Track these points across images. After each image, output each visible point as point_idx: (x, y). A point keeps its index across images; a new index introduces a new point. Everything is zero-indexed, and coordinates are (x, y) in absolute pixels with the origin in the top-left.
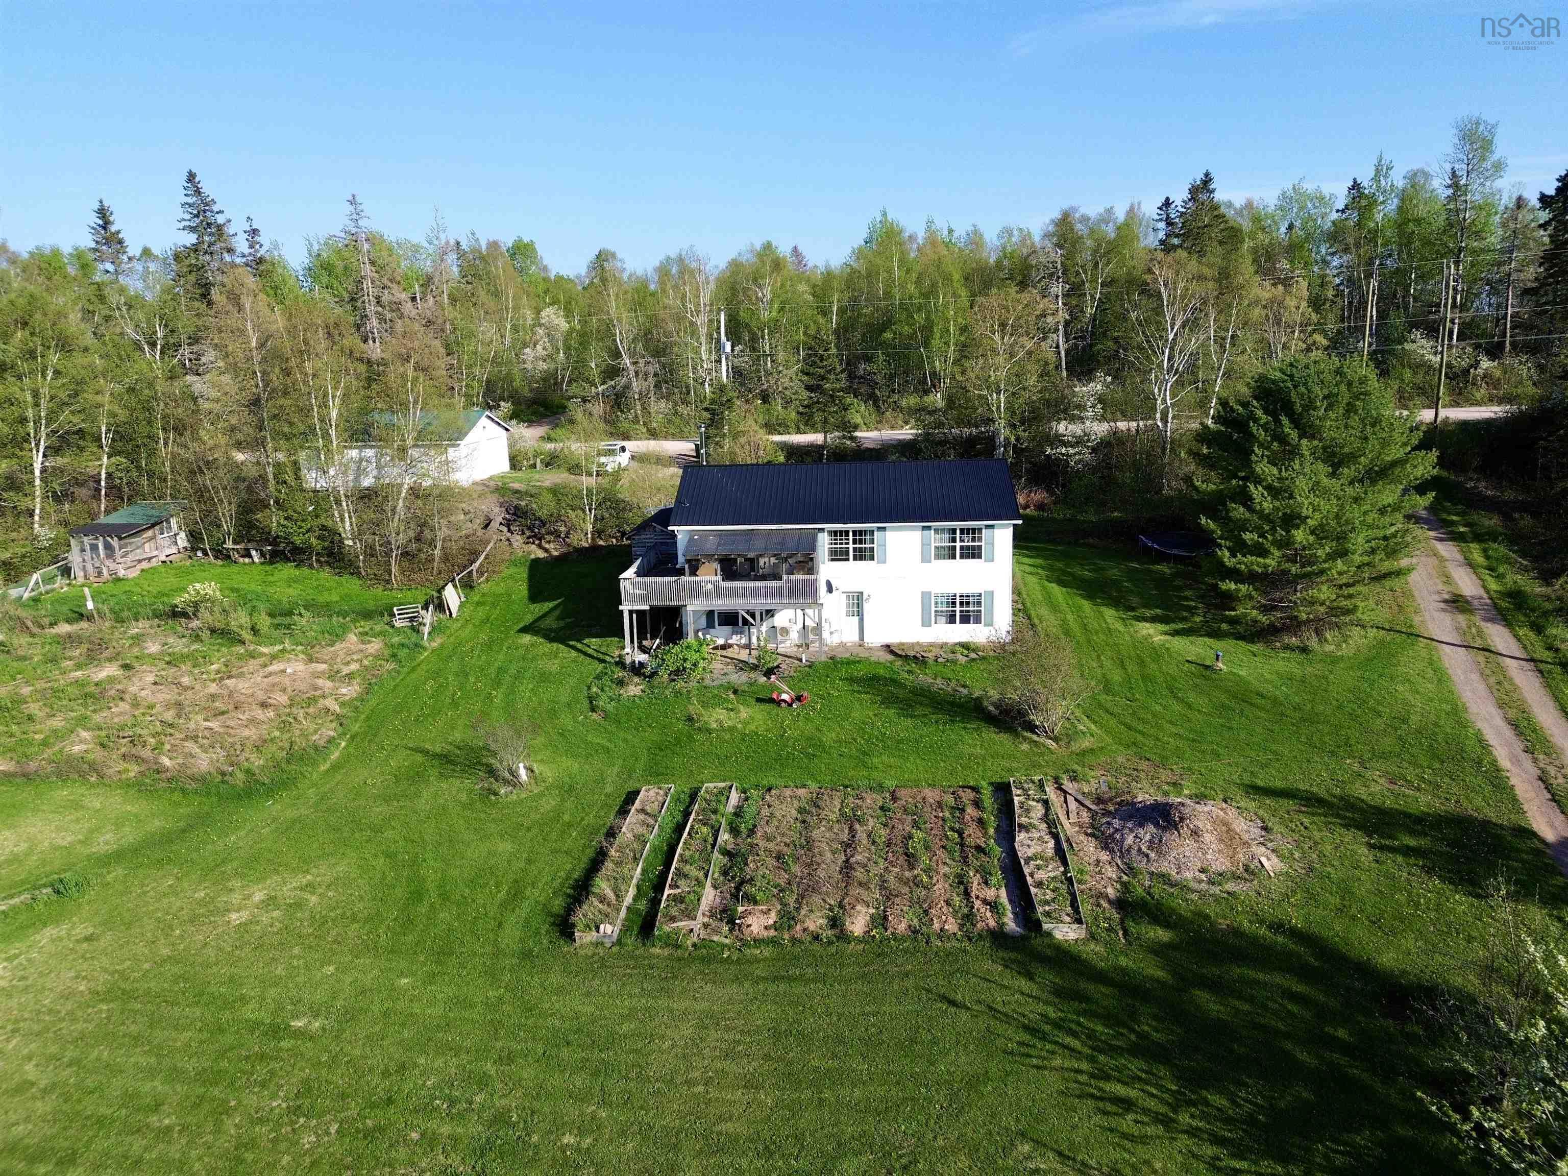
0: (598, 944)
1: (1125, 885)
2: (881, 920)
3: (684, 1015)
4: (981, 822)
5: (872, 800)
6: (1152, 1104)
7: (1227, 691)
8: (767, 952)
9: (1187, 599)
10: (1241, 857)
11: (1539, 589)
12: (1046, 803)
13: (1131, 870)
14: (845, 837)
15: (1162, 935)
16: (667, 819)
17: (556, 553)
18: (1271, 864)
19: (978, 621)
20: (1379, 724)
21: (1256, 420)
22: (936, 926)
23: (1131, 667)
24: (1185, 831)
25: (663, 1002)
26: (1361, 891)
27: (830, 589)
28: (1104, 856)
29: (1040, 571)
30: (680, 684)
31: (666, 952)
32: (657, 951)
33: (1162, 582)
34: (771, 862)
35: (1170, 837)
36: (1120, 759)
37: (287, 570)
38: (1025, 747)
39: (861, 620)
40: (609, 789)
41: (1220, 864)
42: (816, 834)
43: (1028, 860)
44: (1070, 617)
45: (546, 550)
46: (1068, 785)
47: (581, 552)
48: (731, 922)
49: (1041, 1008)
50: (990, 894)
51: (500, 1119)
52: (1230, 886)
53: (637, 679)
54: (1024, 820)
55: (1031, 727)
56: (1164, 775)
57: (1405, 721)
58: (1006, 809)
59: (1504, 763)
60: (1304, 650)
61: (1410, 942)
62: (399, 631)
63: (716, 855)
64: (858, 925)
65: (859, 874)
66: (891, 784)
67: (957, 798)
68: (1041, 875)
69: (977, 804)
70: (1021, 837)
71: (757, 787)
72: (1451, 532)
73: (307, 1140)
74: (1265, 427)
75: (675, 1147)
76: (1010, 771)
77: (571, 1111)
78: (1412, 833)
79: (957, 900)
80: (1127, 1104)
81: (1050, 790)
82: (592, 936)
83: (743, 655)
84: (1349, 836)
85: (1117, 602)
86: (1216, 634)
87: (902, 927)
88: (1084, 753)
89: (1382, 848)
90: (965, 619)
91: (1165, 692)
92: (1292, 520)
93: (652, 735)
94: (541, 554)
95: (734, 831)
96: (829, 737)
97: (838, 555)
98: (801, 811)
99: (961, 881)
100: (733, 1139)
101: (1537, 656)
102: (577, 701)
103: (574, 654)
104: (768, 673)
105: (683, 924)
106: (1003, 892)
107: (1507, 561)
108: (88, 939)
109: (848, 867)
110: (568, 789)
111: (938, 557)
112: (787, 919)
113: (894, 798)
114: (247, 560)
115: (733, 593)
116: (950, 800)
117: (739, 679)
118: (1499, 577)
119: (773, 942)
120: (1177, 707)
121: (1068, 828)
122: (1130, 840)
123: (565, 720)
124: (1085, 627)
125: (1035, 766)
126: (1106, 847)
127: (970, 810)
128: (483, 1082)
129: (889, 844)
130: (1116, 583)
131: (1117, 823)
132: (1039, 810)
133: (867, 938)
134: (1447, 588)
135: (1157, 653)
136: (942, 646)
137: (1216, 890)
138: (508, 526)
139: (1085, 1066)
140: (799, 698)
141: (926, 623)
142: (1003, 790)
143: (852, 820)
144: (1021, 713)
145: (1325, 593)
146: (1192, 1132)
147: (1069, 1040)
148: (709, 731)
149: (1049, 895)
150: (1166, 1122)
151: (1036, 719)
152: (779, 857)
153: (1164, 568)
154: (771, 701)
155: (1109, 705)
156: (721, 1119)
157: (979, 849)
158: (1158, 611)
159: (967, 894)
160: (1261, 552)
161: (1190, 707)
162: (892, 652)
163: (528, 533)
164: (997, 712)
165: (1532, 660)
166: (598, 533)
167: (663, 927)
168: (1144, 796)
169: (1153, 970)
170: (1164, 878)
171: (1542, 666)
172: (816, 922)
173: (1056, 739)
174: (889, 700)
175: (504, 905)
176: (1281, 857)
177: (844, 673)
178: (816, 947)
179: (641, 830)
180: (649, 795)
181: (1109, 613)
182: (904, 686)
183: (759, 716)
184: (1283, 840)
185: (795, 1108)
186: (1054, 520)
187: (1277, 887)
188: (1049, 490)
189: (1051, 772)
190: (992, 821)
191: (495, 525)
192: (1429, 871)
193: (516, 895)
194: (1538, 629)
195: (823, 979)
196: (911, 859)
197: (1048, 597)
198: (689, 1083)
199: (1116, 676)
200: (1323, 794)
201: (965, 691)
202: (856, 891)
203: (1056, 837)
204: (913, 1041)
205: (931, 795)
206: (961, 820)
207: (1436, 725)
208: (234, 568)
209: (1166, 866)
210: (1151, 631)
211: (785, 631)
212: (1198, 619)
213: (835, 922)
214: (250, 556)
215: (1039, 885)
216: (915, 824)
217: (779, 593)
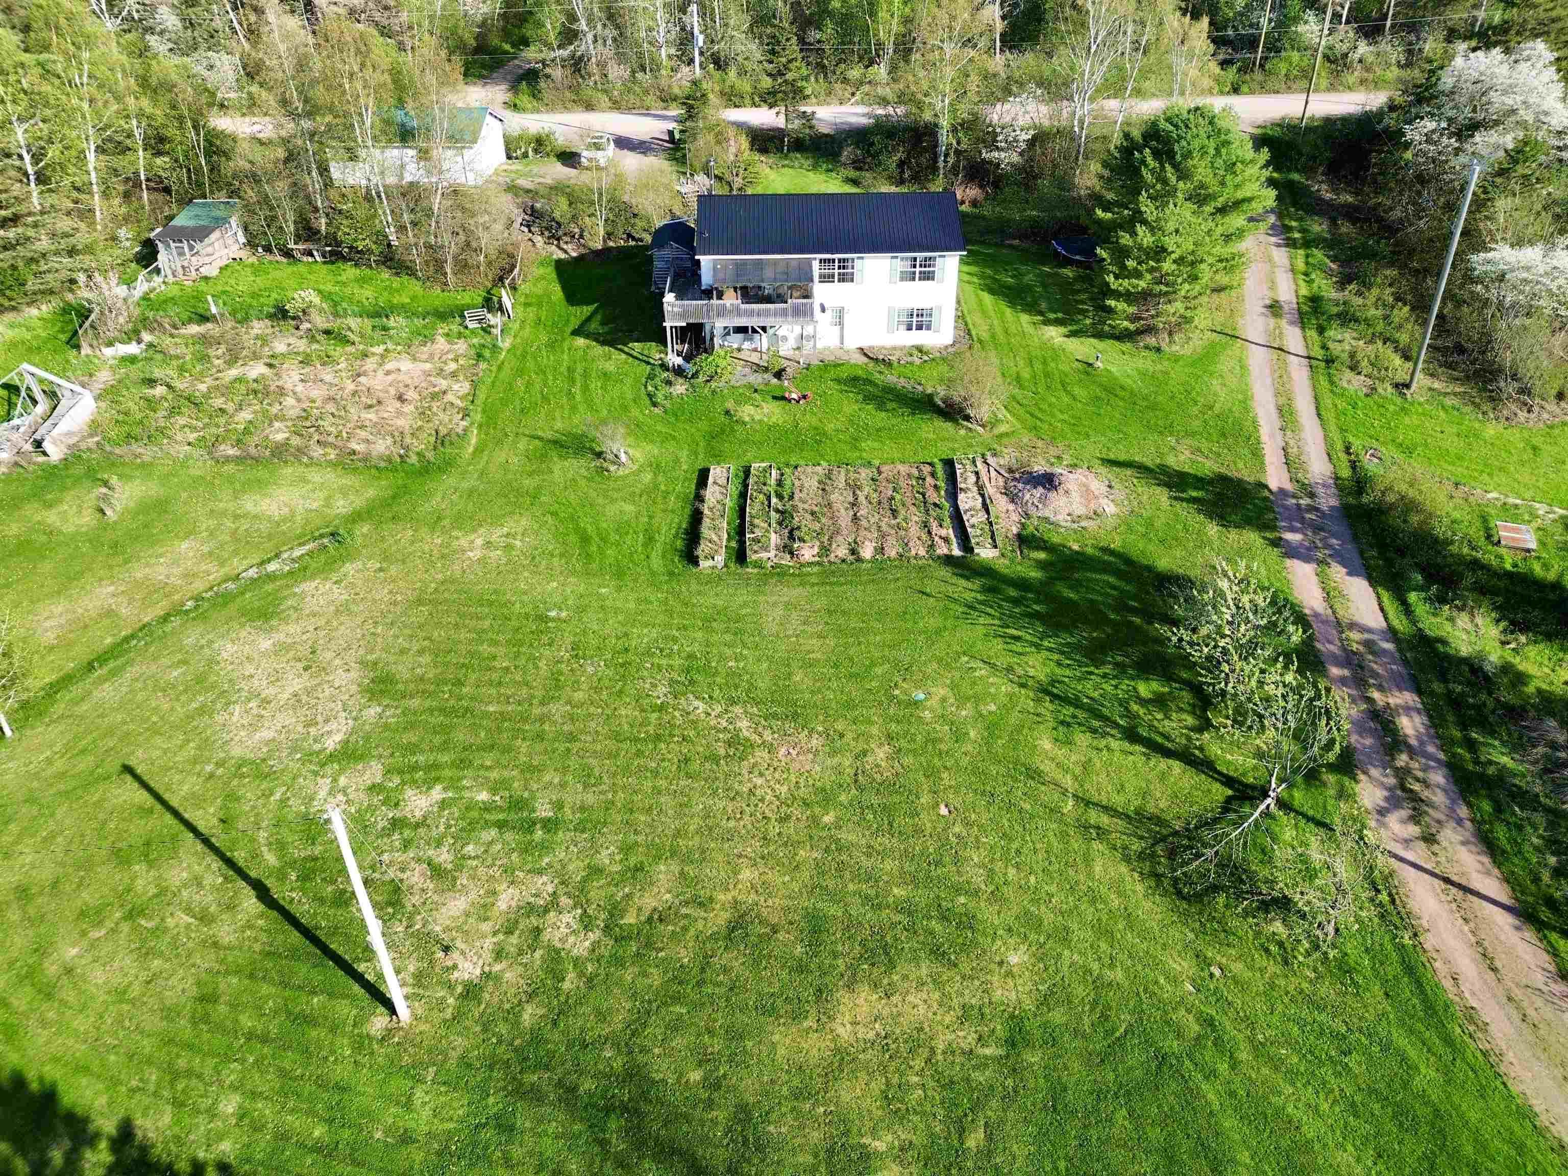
0: (713, 568)
1: (1023, 525)
2: (881, 550)
3: (775, 604)
4: (935, 486)
5: (865, 474)
6: (1028, 637)
7: (1101, 385)
8: (816, 569)
9: (1083, 302)
10: (1092, 506)
11: (1333, 294)
12: (977, 473)
13: (1028, 516)
14: (851, 499)
15: (1042, 555)
16: (734, 489)
17: (574, 254)
18: (1110, 509)
19: (929, 328)
20: (1195, 410)
21: (1146, 166)
22: (913, 552)
23: (1038, 366)
24: (1061, 491)
25: (761, 598)
26: (1158, 524)
27: (823, 310)
28: (1011, 507)
29: (975, 280)
30: (713, 384)
31: (756, 571)
32: (749, 570)
33: (1066, 287)
34: (809, 517)
35: (1052, 495)
36: (1025, 440)
37: (349, 272)
38: (962, 432)
39: (842, 329)
40: (685, 467)
41: (1080, 510)
42: (833, 497)
43: (966, 511)
44: (996, 322)
45: (566, 252)
46: (991, 460)
47: (597, 253)
48: (791, 553)
49: (973, 594)
50: (943, 532)
51: (691, 656)
52: (1083, 524)
53: (681, 380)
54: (963, 486)
55: (967, 418)
56: (1053, 451)
57: (1211, 408)
58: (952, 477)
59: (1264, 438)
60: (1158, 350)
61: (1178, 553)
62: (473, 332)
63: (773, 513)
64: (867, 552)
65: (864, 523)
66: (876, 462)
67: (920, 471)
68: (974, 521)
69: (933, 475)
70: (961, 497)
71: (787, 465)
72: (1288, 239)
73: (590, 669)
74: (1153, 171)
75: (788, 665)
76: (954, 450)
77: (728, 652)
78: (1196, 488)
79: (924, 537)
80: (1017, 638)
81: (980, 466)
82: (710, 563)
83: (755, 358)
84: (1158, 490)
85: (1031, 308)
86: (1100, 335)
87: (893, 554)
88: (1001, 436)
89: (1176, 498)
90: (920, 328)
91: (1059, 386)
92: (1160, 252)
93: (703, 425)
94: (563, 256)
95: (780, 497)
96: (830, 427)
97: (826, 278)
98: (820, 482)
99: (925, 525)
100: (818, 661)
101: (1313, 354)
102: (640, 398)
103: (624, 356)
104: (779, 375)
105: (764, 555)
106: (951, 531)
107: (1321, 268)
108: (381, 570)
109: (855, 518)
110: (657, 468)
111: (902, 279)
112: (825, 550)
113: (880, 473)
114: (310, 259)
115: (751, 314)
116: (915, 473)
117: (757, 379)
118: (1310, 282)
119: (818, 564)
120: (1066, 399)
121: (990, 490)
122: (1027, 496)
123: (635, 412)
124: (1006, 332)
125: (970, 446)
126: (1012, 501)
127: (929, 480)
128: (675, 640)
129: (880, 503)
130: (1029, 289)
131: (1020, 486)
132: (972, 479)
133: (873, 560)
134: (1270, 294)
135: (1056, 353)
136: (902, 348)
137: (1075, 526)
138: (528, 226)
139: (996, 622)
140: (804, 397)
141: (890, 331)
142: (949, 464)
143: (855, 487)
144: (961, 410)
145: (1178, 306)
146: (1049, 650)
147: (989, 610)
148: (744, 423)
149: (979, 532)
150: (1038, 646)
151: (970, 412)
152: (813, 513)
153: (1068, 272)
154: (783, 398)
155: (1019, 397)
156: (809, 652)
157: (935, 505)
158: (1060, 315)
159: (929, 533)
160: (1138, 275)
161: (1074, 399)
162: (866, 355)
163: (547, 233)
164: (942, 405)
165: (1309, 358)
166: (609, 235)
167: (752, 557)
168: (1039, 467)
169: (1035, 574)
170: (1046, 519)
171: (1314, 362)
172: (842, 552)
173: (983, 426)
174: (868, 398)
175: (645, 545)
176: (1117, 505)
177: (832, 374)
178: (844, 566)
179: (720, 497)
180: (717, 473)
181: (1025, 318)
182: (876, 385)
183: (777, 411)
184: (1120, 492)
185: (847, 646)
186: (984, 218)
187: (1111, 522)
188: (981, 187)
189: (979, 450)
190: (942, 484)
191: (516, 225)
192: (1199, 511)
193: (650, 540)
194: (1321, 330)
195: (851, 582)
196: (894, 513)
197: (980, 302)
198: (788, 637)
199: (1026, 374)
200: (1149, 464)
201: (920, 388)
202: (863, 533)
203: (983, 496)
204: (905, 613)
205: (903, 469)
206: (923, 486)
207: (1230, 410)
208: (301, 268)
209: (1047, 513)
210: (1054, 334)
211: (785, 338)
212: (1088, 321)
213: (853, 552)
214: (312, 255)
215: (973, 526)
216: (895, 490)
217: (784, 313)
